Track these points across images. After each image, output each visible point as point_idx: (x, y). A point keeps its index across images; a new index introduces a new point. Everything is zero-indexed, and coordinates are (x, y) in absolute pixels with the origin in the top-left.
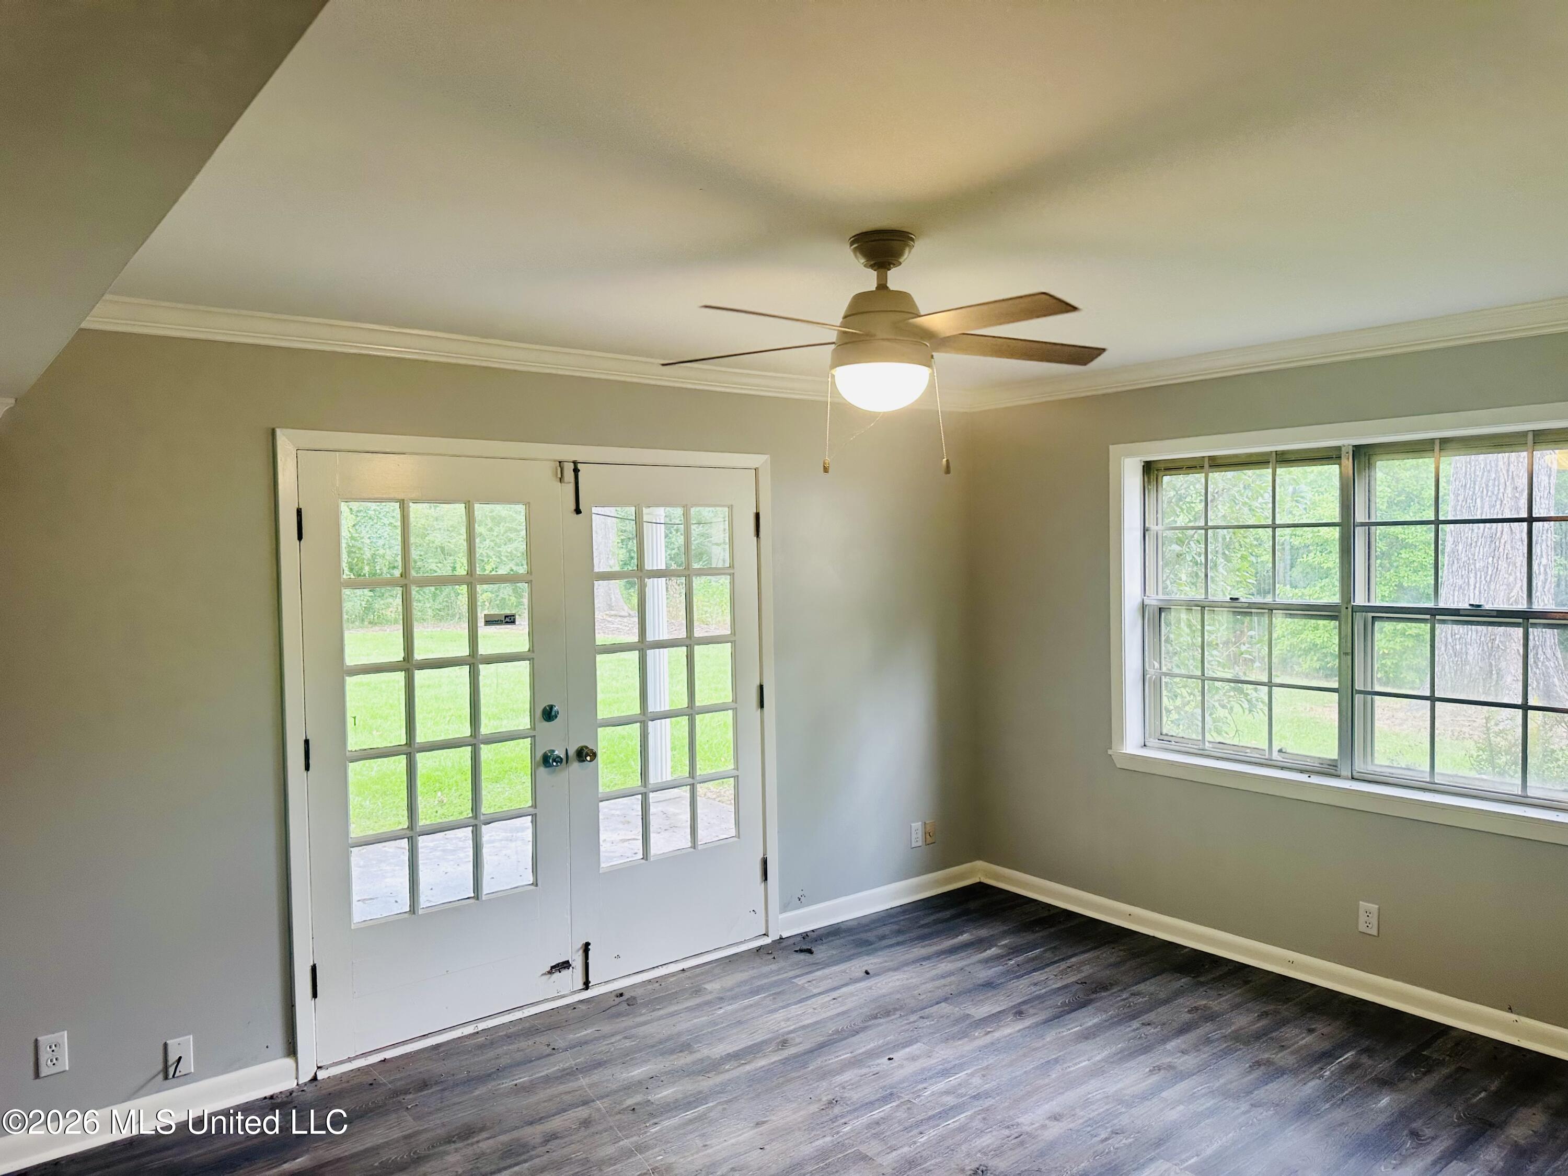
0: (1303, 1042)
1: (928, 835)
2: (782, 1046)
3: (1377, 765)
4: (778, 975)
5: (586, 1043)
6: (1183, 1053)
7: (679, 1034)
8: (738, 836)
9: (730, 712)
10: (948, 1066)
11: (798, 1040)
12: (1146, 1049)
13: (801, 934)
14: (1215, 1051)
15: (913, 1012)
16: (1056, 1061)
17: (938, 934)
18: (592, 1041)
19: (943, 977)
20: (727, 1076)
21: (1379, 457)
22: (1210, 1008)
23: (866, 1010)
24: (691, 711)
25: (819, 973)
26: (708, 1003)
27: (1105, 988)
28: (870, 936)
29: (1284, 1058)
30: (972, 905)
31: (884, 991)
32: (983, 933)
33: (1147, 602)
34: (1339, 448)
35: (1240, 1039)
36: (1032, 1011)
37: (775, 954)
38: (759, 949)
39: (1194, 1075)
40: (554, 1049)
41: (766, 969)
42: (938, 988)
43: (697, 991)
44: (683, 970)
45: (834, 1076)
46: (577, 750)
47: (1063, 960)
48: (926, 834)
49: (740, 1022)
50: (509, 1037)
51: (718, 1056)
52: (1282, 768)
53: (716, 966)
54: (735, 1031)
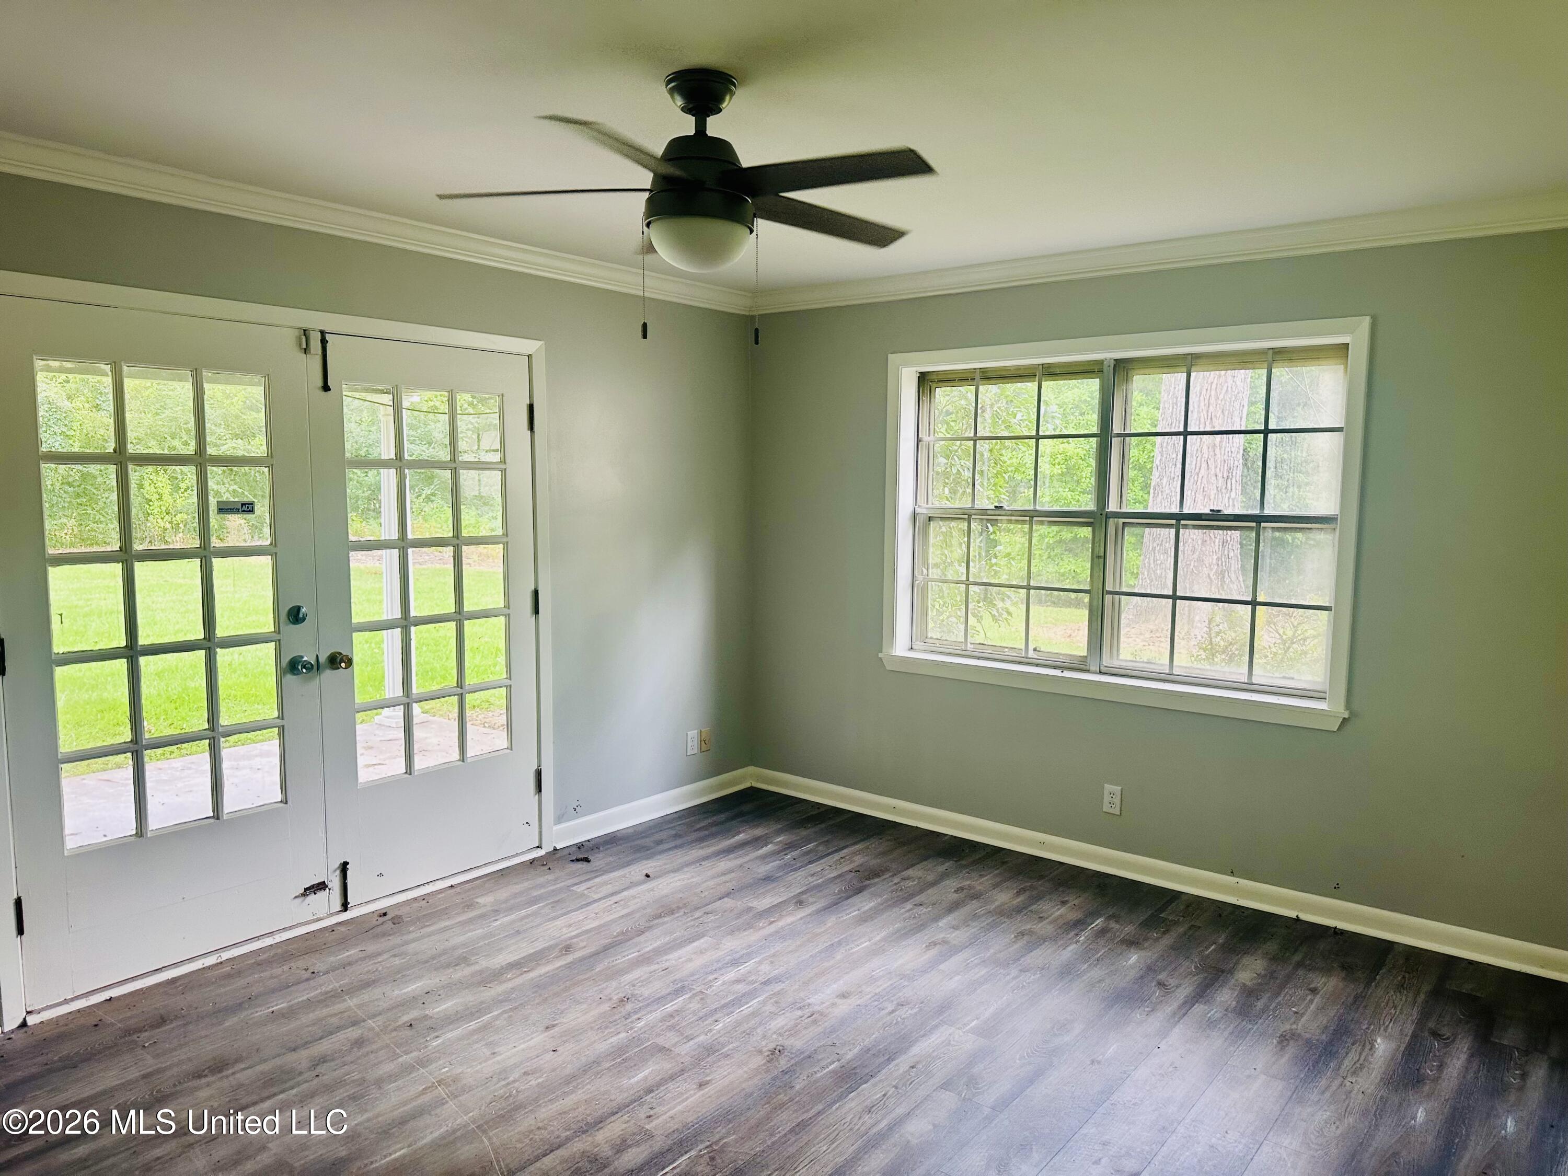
0: (1058, 913)
1: (703, 743)
2: (566, 951)
3: (1122, 660)
4: (555, 885)
5: (350, 964)
6: (953, 928)
7: (454, 948)
8: (511, 748)
9: (502, 619)
10: (737, 956)
11: (582, 944)
12: (921, 927)
13: (576, 844)
14: (982, 925)
15: (697, 909)
16: (840, 943)
17: (713, 835)
18: (357, 961)
19: (724, 874)
20: (509, 985)
21: (1136, 372)
22: (974, 887)
23: (649, 910)
24: (459, 617)
25: (597, 880)
26: (482, 916)
27: (877, 875)
28: (648, 841)
29: (1043, 928)
30: (746, 807)
31: (665, 891)
32: (759, 832)
33: (918, 510)
34: (1101, 362)
35: (1004, 913)
36: (811, 900)
37: (550, 865)
38: (532, 862)
39: (967, 947)
40: (313, 973)
41: (541, 880)
42: (719, 885)
43: (470, 906)
44: (452, 886)
45: (623, 975)
46: (329, 657)
47: (836, 851)
48: (702, 741)
49: (518, 932)
50: (259, 965)
51: (498, 966)
52: (1037, 665)
53: (488, 880)
54: (513, 941)
